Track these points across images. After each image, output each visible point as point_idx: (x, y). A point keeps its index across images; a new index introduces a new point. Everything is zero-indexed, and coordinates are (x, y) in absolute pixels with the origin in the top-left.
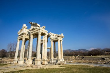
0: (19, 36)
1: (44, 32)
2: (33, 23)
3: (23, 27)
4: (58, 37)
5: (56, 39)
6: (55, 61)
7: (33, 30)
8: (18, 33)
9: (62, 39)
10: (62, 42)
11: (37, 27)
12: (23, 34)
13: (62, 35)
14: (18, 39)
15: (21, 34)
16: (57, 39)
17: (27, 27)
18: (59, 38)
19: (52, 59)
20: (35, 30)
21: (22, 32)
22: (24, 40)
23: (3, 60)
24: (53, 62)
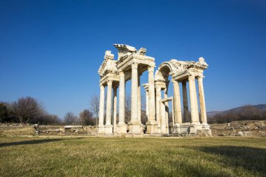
0: (101, 77)
1: (143, 62)
2: (119, 45)
3: (105, 58)
4: (189, 68)
5: (184, 75)
6: (185, 130)
7: (122, 60)
8: (99, 71)
9: (200, 73)
10: (201, 80)
11: (129, 54)
12: (107, 72)
13: (202, 61)
14: (101, 84)
15: (103, 72)
16: (186, 74)
17: (113, 55)
18: (190, 71)
19: (178, 125)
20: (126, 60)
21: (105, 69)
22: (110, 84)
23: (85, 129)
24: (179, 131)
